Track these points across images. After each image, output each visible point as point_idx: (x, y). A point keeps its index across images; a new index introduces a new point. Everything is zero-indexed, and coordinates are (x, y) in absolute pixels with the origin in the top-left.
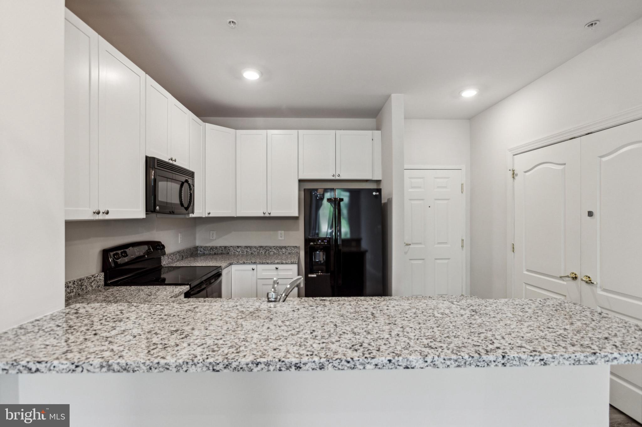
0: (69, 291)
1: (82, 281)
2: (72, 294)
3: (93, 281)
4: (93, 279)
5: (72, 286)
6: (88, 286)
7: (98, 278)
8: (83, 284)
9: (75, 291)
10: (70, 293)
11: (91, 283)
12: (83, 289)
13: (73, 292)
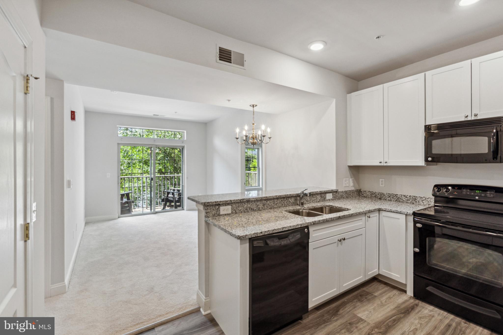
0: (407, 199)
1: (415, 197)
2: (409, 201)
3: (424, 200)
4: (424, 199)
5: (409, 197)
6: (420, 202)
7: (429, 199)
8: (416, 199)
9: (410, 200)
10: (408, 200)
11: (423, 201)
12: (416, 202)
13: (409, 200)
